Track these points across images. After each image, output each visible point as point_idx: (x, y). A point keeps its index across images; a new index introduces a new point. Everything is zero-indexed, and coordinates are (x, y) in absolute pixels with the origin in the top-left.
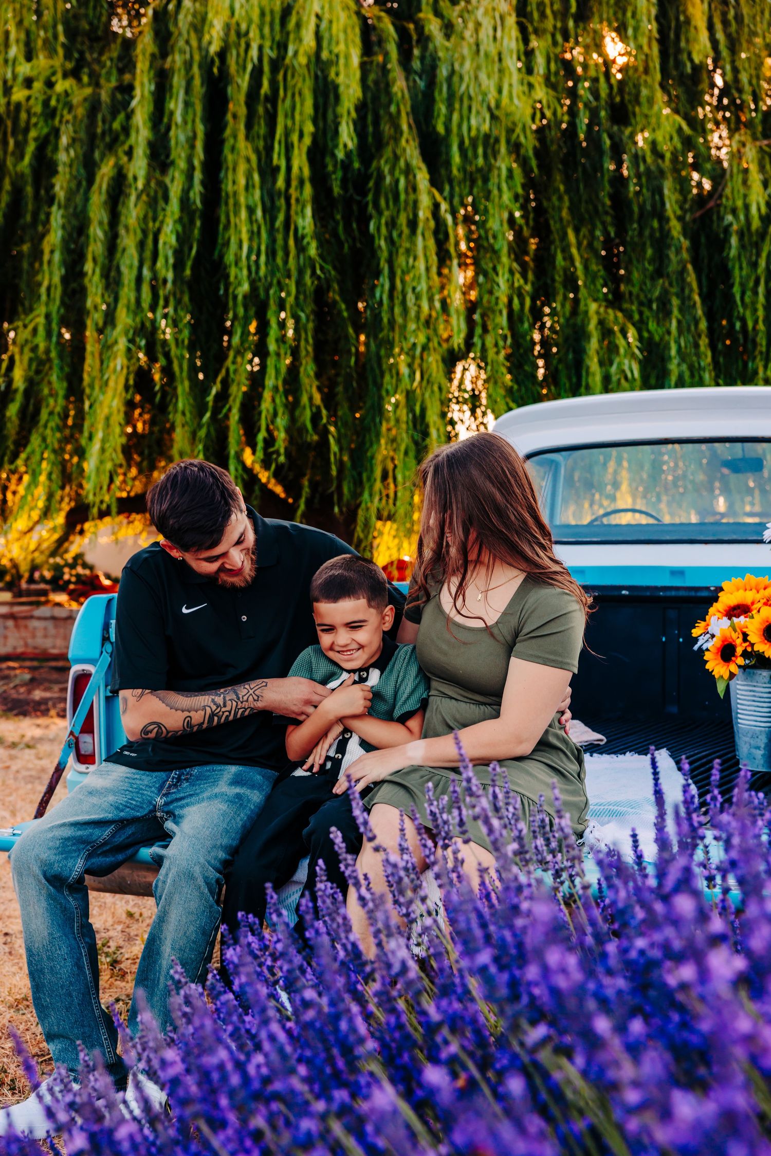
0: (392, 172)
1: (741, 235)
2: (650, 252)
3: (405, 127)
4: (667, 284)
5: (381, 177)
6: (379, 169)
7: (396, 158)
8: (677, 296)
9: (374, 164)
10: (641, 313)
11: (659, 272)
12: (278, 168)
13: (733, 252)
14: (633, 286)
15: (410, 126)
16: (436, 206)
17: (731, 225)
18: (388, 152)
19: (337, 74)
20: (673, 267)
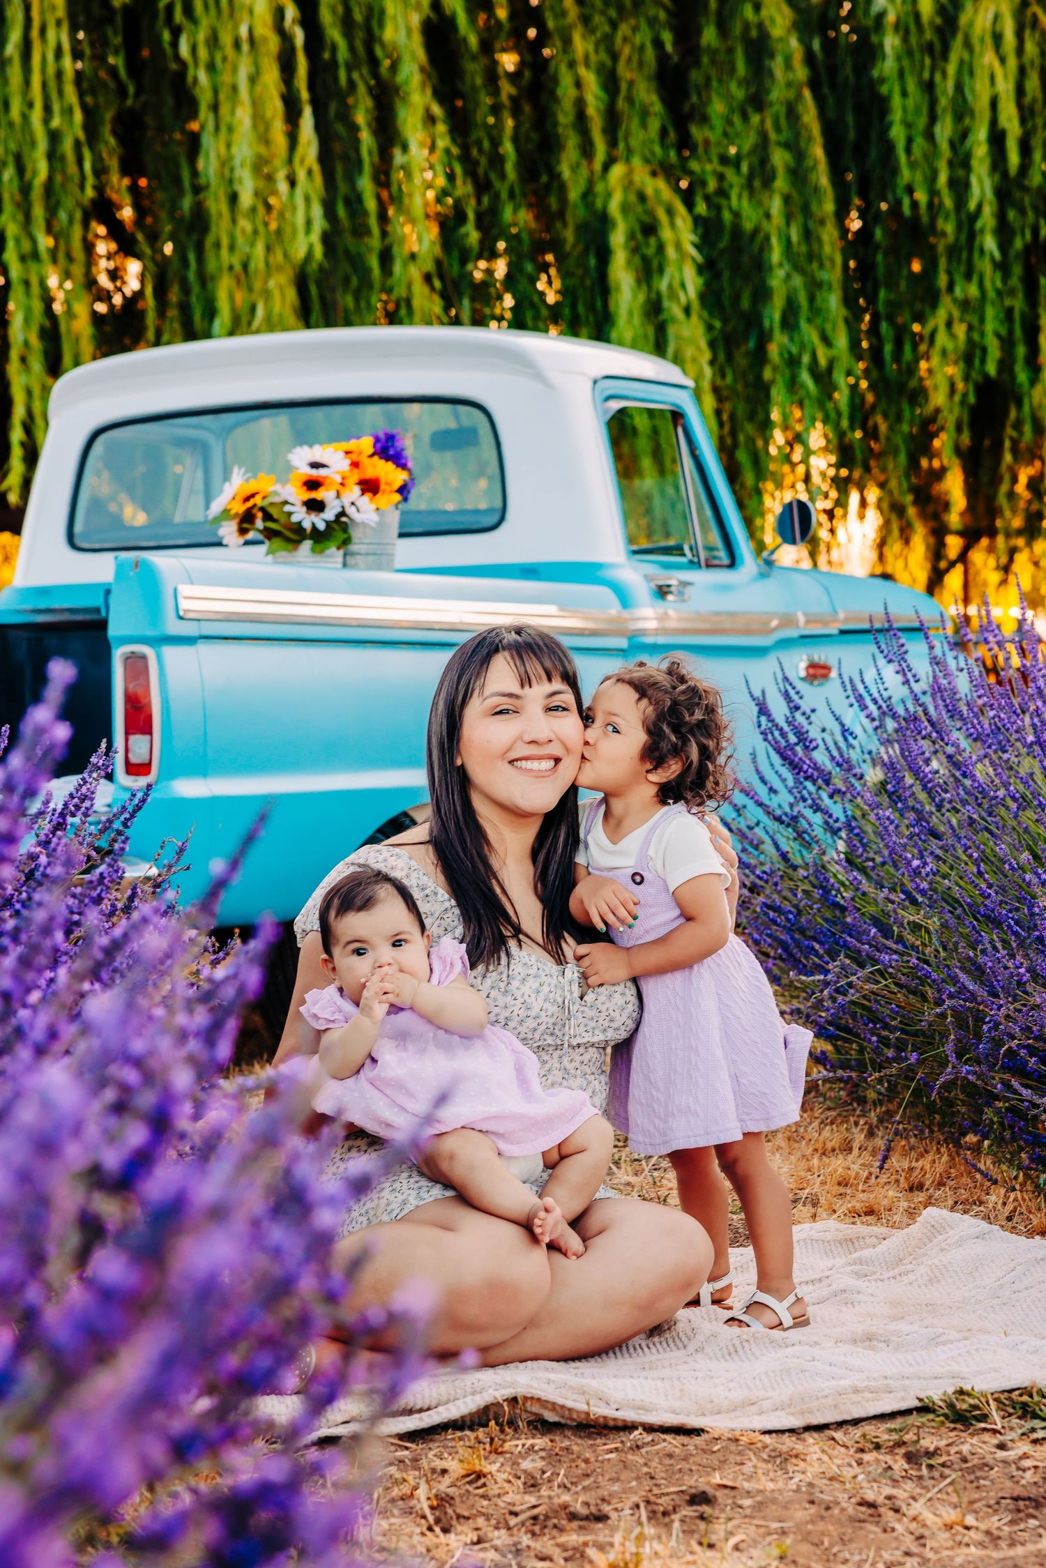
2: (741, 67)
4: (769, 125)
8: (787, 146)
10: (721, 177)
11: (757, 101)
14: (712, 128)
20: (777, 94)
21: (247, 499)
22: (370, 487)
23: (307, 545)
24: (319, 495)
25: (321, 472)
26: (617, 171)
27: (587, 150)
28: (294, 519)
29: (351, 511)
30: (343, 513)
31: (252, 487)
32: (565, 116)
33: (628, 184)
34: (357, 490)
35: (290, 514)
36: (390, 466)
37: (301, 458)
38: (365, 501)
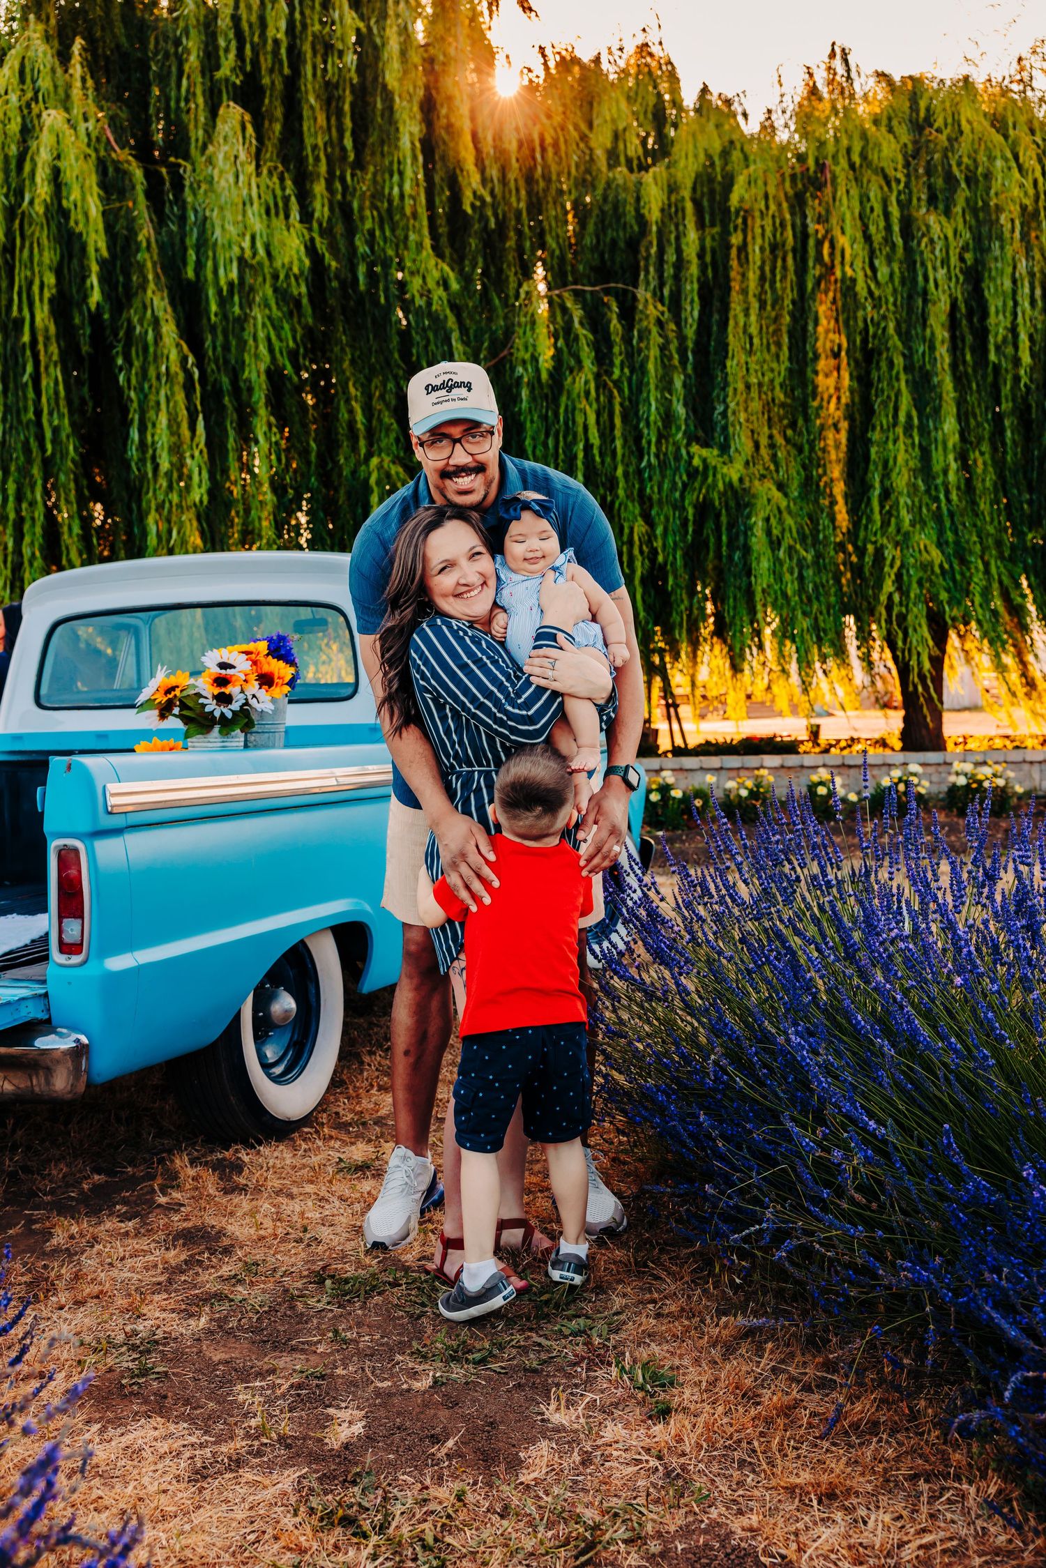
0: (141, 322)
1: (531, 386)
3: (150, 277)
5: (130, 329)
6: (129, 321)
7: (145, 307)
9: (124, 315)
12: (23, 320)
13: (524, 405)
15: (157, 276)
16: (184, 360)
17: (521, 377)
18: (137, 303)
19: (77, 223)
21: (168, 691)
22: (266, 680)
23: (217, 728)
24: (227, 690)
25: (229, 672)
26: (375, 461)
27: (354, 448)
28: (207, 709)
29: (253, 702)
30: (247, 703)
31: (173, 681)
32: (342, 430)
33: (380, 467)
34: (256, 684)
35: (204, 706)
36: (281, 664)
37: (211, 660)
38: (262, 694)
